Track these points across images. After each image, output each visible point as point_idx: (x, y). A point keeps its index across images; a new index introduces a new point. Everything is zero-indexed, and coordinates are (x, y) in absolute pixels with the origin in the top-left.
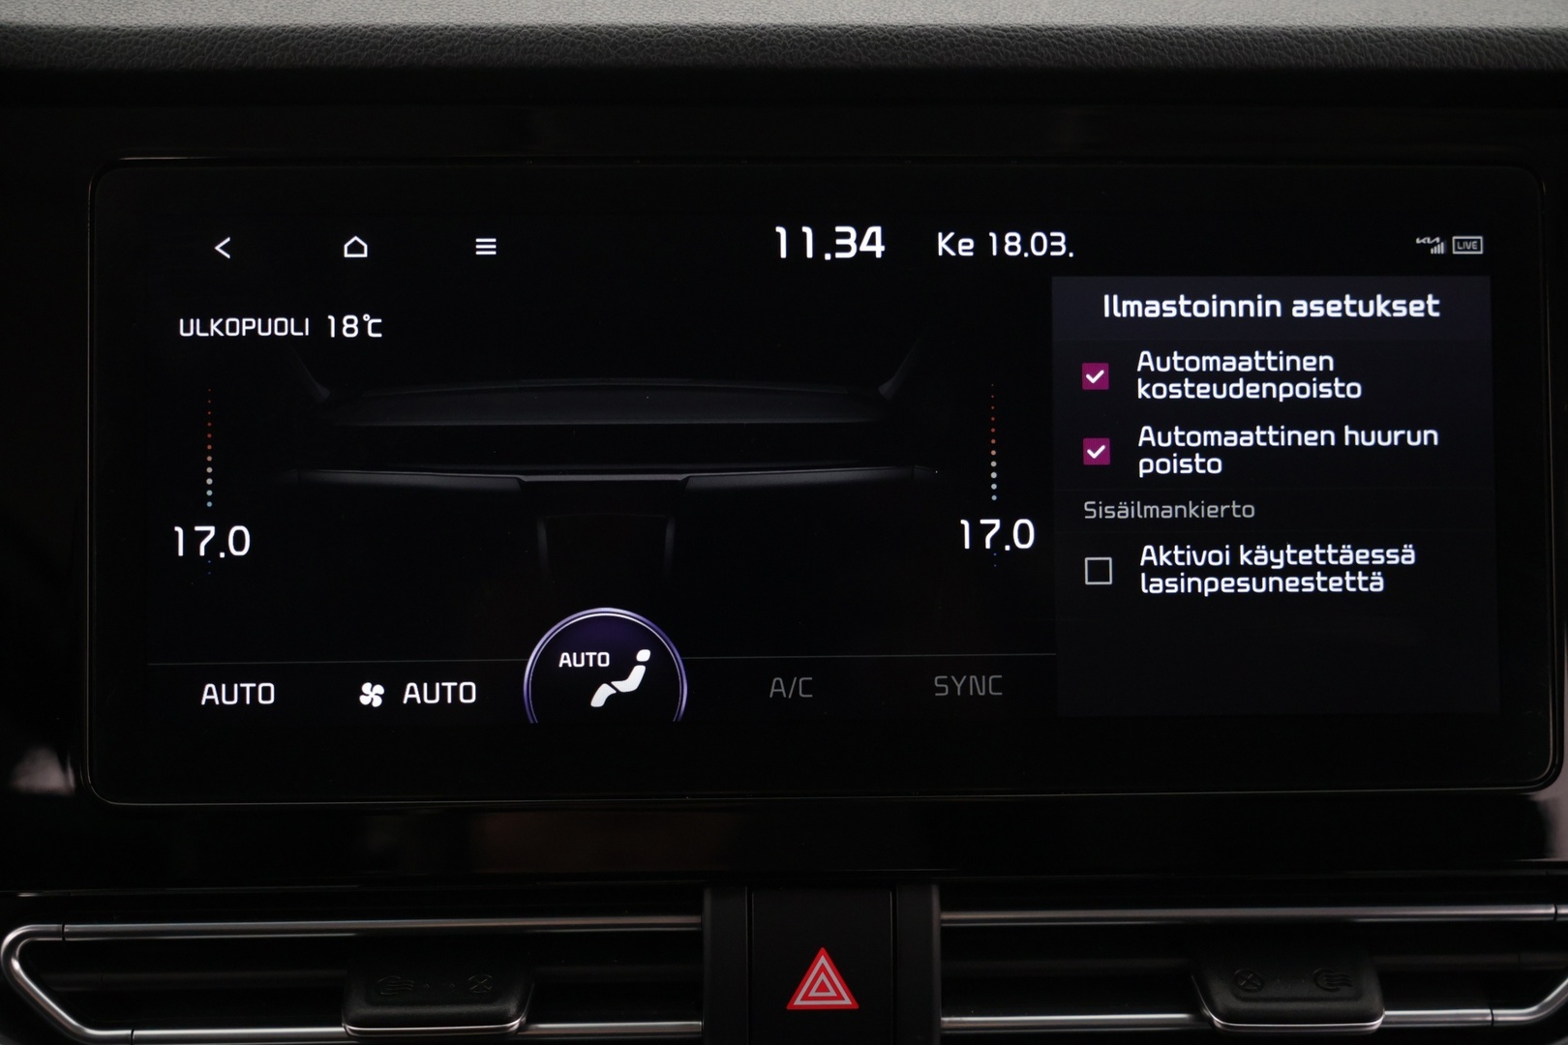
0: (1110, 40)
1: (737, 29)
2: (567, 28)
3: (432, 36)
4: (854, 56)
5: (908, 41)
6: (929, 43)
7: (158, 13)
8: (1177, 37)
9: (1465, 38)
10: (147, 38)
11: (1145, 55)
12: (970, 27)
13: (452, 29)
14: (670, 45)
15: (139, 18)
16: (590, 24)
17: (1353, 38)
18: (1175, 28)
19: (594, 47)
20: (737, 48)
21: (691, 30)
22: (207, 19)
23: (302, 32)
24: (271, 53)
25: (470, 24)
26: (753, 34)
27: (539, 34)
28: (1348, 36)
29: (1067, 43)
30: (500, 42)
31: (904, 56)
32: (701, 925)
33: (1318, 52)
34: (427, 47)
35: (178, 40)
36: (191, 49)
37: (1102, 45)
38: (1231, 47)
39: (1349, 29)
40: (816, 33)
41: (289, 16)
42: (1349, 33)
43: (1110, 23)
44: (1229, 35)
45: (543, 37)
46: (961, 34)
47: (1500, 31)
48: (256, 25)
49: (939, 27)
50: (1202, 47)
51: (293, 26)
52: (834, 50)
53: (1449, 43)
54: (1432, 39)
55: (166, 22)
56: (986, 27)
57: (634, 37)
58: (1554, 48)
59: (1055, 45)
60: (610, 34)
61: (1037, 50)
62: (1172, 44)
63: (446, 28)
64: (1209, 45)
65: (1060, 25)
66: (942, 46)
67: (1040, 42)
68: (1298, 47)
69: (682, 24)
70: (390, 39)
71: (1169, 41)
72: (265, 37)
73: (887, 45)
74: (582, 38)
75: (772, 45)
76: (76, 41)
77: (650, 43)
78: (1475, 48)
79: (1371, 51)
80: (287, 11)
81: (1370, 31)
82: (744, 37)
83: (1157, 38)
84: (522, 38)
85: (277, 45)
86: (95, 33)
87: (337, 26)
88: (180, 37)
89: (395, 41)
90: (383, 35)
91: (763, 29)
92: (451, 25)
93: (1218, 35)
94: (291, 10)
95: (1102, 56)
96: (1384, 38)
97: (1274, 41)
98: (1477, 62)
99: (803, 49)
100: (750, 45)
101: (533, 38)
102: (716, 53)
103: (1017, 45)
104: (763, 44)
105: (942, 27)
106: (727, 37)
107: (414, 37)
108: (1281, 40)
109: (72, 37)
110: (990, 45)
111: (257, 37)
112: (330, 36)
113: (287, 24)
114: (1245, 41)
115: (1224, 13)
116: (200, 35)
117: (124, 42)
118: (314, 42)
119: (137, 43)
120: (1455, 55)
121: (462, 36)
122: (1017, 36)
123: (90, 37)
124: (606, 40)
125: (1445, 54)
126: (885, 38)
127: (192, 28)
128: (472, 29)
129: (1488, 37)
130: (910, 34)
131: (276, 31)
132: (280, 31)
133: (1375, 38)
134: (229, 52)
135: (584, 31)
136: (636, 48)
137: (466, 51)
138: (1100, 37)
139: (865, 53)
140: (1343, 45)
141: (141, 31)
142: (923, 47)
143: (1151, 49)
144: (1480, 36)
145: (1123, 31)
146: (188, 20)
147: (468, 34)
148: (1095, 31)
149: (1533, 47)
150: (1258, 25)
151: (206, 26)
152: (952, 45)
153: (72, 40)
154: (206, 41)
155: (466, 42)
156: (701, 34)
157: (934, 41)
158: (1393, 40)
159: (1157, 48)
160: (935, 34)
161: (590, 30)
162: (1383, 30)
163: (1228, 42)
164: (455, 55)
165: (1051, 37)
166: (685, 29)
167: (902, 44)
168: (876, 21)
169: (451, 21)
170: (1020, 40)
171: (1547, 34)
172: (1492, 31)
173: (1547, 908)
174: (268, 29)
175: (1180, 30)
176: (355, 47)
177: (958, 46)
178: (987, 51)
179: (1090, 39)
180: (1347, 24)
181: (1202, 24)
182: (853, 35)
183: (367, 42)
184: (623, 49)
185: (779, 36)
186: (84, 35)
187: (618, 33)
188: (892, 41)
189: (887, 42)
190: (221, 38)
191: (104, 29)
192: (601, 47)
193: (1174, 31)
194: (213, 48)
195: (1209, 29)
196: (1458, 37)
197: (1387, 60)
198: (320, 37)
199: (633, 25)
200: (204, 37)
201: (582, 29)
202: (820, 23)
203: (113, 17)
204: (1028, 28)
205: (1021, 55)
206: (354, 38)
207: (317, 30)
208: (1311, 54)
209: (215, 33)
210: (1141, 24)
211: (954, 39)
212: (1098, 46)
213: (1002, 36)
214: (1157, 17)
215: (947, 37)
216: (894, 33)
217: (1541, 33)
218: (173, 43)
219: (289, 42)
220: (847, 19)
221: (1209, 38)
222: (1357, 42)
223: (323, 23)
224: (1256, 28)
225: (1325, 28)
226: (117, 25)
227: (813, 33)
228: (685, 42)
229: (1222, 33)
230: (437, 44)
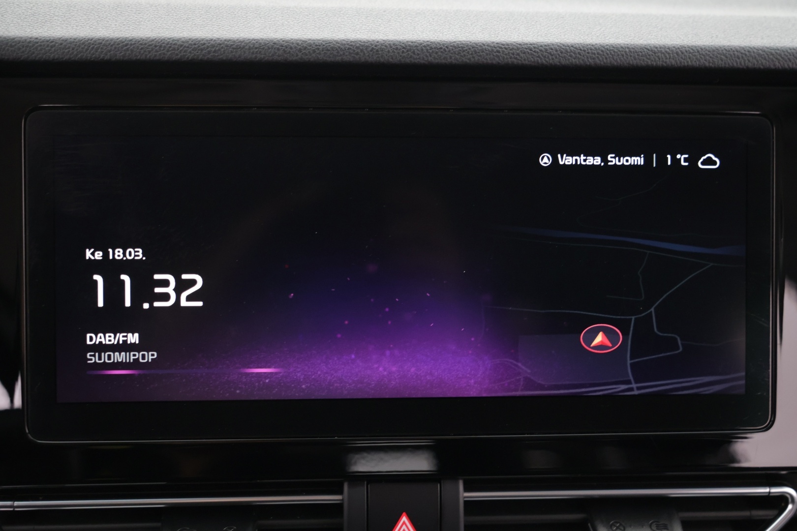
0: (556, 51)
1: (364, 42)
2: (275, 40)
3: (204, 44)
4: (425, 57)
5: (453, 50)
6: (464, 51)
7: (59, 28)
8: (591, 50)
9: (737, 52)
10: (53, 43)
11: (574, 59)
12: (484, 43)
13: (215, 41)
14: (329, 50)
15: (49, 32)
16: (287, 39)
17: (681, 51)
18: (590, 45)
19: (290, 52)
20: (364, 52)
21: (340, 42)
22: (85, 33)
23: (136, 41)
24: (119, 52)
25: (225, 38)
26: (372, 45)
27: (260, 44)
28: (678, 50)
29: (535, 52)
30: (240, 48)
31: (451, 57)
32: (342, 500)
33: (662, 58)
34: (202, 50)
35: (69, 45)
36: (77, 49)
37: (552, 53)
38: (618, 55)
39: (678, 46)
40: (405, 45)
41: (128, 31)
42: (678, 48)
43: (557, 41)
44: (617, 48)
45: (263, 46)
46: (480, 46)
47: (755, 48)
48: (111, 37)
49: (468, 43)
50: (604, 55)
51: (130, 38)
52: (414, 54)
53: (729, 54)
54: (721, 52)
55: (63, 35)
56: (493, 43)
57: (310, 46)
58: (782, 58)
59: (528, 53)
60: (298, 44)
61: (519, 56)
62: (588, 53)
63: (212, 40)
64: (608, 55)
65: (531, 42)
66: (470, 53)
67: (521, 51)
68: (652, 55)
69: (335, 39)
70: (181, 46)
71: (587, 51)
72: (116, 43)
73: (442, 52)
74: (282, 46)
75: (382, 51)
76: (15, 45)
77: (318, 49)
78: (742, 57)
79: (690, 58)
80: (127, 28)
81: (689, 47)
82: (367, 47)
83: (581, 50)
84: (252, 46)
85: (122, 48)
86: (26, 40)
87: (154, 38)
88: (71, 43)
89: (185, 47)
90: (178, 43)
91: (378, 42)
92: (214, 38)
93: (612, 48)
94: (129, 27)
95: (553, 59)
96: (696, 51)
97: (641, 52)
98: (743, 64)
99: (398, 53)
100: (371, 51)
101: (257, 46)
102: (353, 55)
103: (509, 53)
104: (377, 51)
105: (470, 42)
106: (359, 47)
107: (195, 44)
108: (644, 51)
109: (13, 42)
110: (495, 52)
111: (112, 44)
112: (150, 43)
113: (127, 36)
114: (625, 52)
115: (615, 35)
116: (82, 42)
117: (41, 46)
118: (142, 46)
119: (48, 46)
120: (732, 61)
121: (220, 44)
122: (509, 48)
123: (23, 42)
124: (296, 47)
125: (727, 60)
126: (441, 48)
127: (77, 38)
128: (225, 40)
129: (749, 51)
130: (454, 46)
131: (121, 40)
132: (124, 40)
133: (692, 51)
134: (97, 52)
135: (284, 43)
136: (311, 52)
137: (222, 53)
138: (552, 49)
139: (431, 56)
140: (675, 55)
141: (50, 40)
142: (460, 53)
143: (578, 55)
144: (745, 51)
145: (564, 46)
146: (75, 33)
147: (223, 43)
148: (549, 46)
149: (771, 57)
150: (632, 43)
151: (84, 37)
152: (476, 52)
153: (13, 44)
154: (85, 45)
155: (222, 48)
156: (345, 45)
157: (466, 50)
158: (701, 53)
159: (580, 55)
160: (467, 46)
161: (287, 42)
162: (696, 47)
163: (617, 52)
164: (217, 54)
165: (526, 49)
166: (337, 42)
167: (449, 51)
168: (436, 38)
169: (214, 35)
170: (511, 50)
171: (779, 50)
172: (751, 48)
173: (765, 489)
174: (117, 39)
175: (593, 46)
176: (164, 50)
177: (479, 53)
178: (494, 56)
179: (546, 50)
180: (677, 43)
181: (604, 42)
182: (424, 46)
183: (170, 47)
184: (305, 52)
185: (386, 46)
186: (19, 42)
187: (302, 44)
188: (445, 50)
189: (442, 50)
190: (93, 44)
191: (31, 38)
192: (293, 52)
193: (589, 46)
194: (88, 49)
195: (607, 45)
196: (734, 51)
197: (698, 63)
198: (145, 44)
199: (310, 40)
200: (83, 43)
201: (283, 41)
202: (407, 40)
203: (35, 31)
204: (514, 44)
205: (511, 58)
206: (163, 45)
207: (144, 40)
208: (659, 59)
209: (89, 41)
210: (573, 42)
211: (476, 49)
212: (550, 53)
213: (501, 48)
214: (580, 38)
215: (473, 48)
216: (446, 46)
217: (775, 50)
218: (67, 47)
219: (128, 47)
220: (421, 37)
221: (607, 49)
222: (682, 53)
223: (146, 36)
224: (631, 45)
225: (666, 46)
226: (37, 36)
227: (403, 45)
228: (337, 49)
229: (613, 47)
230: (207, 48)
